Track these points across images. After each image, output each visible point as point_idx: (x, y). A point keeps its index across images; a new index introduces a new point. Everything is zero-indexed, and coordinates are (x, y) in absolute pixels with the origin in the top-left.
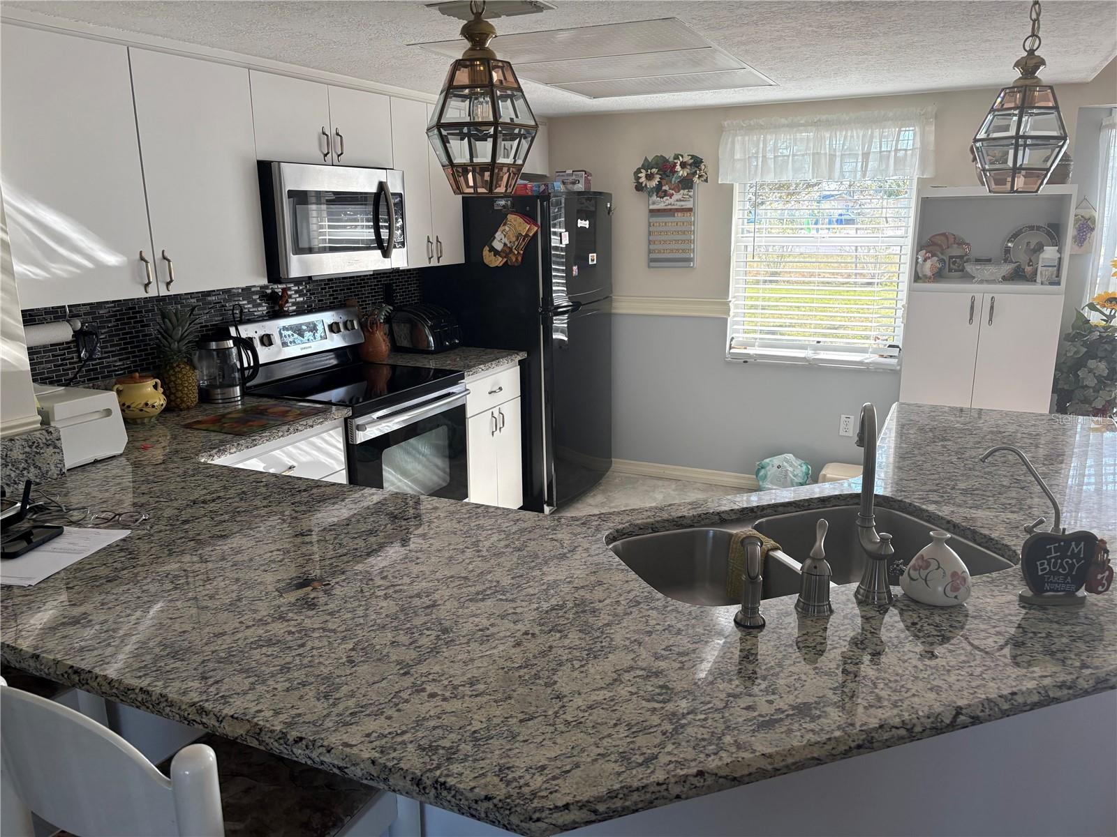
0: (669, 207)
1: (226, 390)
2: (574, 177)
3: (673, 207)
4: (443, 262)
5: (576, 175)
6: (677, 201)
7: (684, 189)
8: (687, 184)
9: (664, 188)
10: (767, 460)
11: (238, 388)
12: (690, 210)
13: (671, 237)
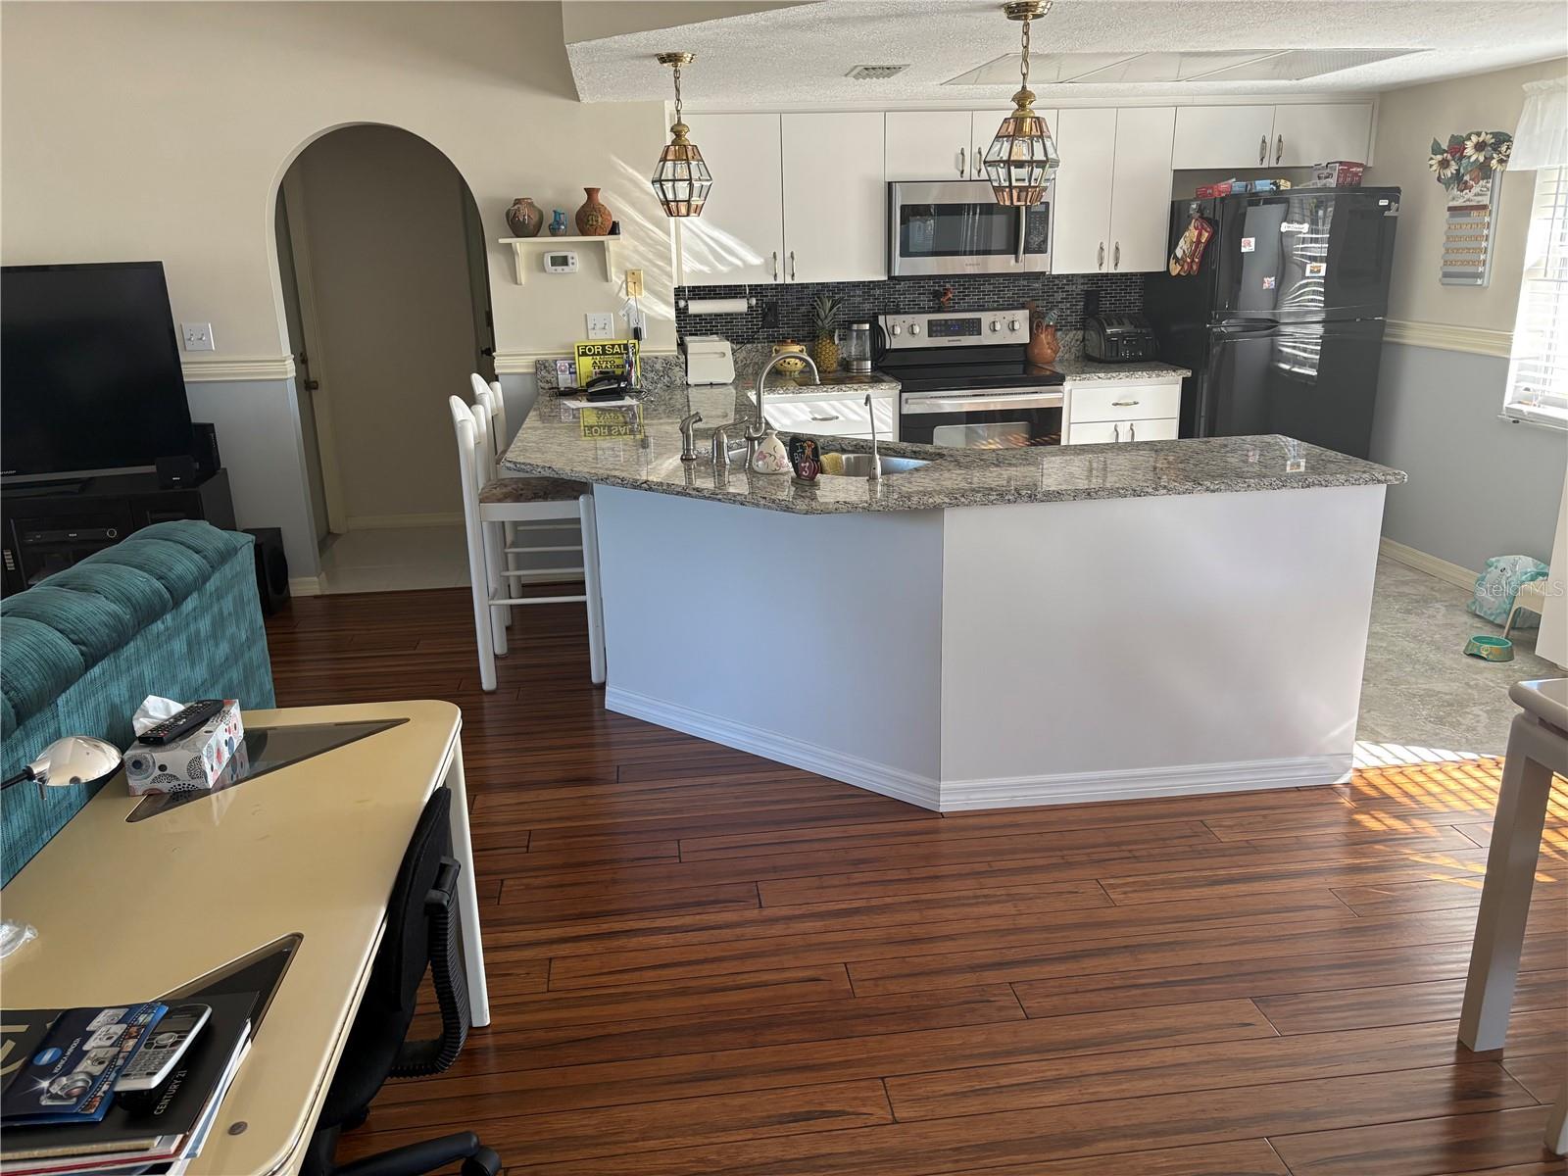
0: (1468, 203)
1: (860, 362)
2: (1328, 171)
3: (1471, 204)
4: (1121, 269)
5: (1331, 168)
6: (1475, 195)
7: (1483, 179)
8: (1484, 171)
9: (1465, 178)
10: (1494, 559)
11: (869, 362)
12: (1484, 207)
13: (1462, 244)
